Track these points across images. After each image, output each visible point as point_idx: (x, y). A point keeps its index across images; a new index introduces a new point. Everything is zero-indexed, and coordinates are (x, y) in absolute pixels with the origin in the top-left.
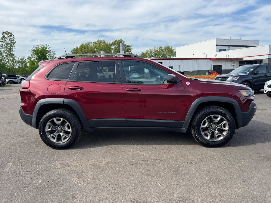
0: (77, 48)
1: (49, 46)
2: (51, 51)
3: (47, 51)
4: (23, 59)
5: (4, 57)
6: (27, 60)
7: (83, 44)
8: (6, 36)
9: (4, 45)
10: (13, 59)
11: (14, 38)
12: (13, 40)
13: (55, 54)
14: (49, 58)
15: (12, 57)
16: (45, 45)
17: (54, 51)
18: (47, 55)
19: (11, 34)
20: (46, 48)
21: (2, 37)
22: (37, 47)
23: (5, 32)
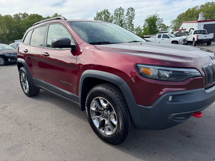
0: (183, 14)
1: (159, 15)
2: (160, 19)
3: (157, 19)
4: (139, 27)
5: (127, 26)
6: (142, 28)
8: (129, 11)
9: (128, 18)
10: (133, 28)
11: (134, 12)
12: (134, 13)
13: (163, 21)
14: (157, 25)
15: (132, 26)
16: (156, 14)
17: (162, 19)
18: (156, 22)
19: (133, 9)
20: (156, 17)
22: (150, 16)
23: (129, 8)
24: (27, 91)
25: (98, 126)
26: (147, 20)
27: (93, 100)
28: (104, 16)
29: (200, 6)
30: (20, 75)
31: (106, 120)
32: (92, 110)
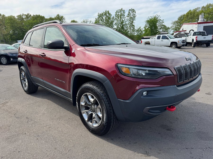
0: (184, 15)
1: (159, 16)
2: (161, 20)
3: (158, 20)
4: (140, 28)
5: (128, 27)
6: (143, 29)
7: (190, 10)
8: (130, 13)
9: (129, 19)
10: (134, 29)
11: (135, 13)
12: (135, 15)
13: (164, 22)
14: (158, 26)
15: (133, 27)
16: (157, 16)
17: (163, 20)
18: (157, 23)
20: (157, 18)
21: (128, 13)
22: (151, 17)
23: (130, 9)
24: (26, 88)
25: (86, 119)
26: (148, 21)
27: (83, 96)
28: (105, 17)
29: (201, 8)
30: (21, 73)
31: (93, 113)
32: (82, 105)
